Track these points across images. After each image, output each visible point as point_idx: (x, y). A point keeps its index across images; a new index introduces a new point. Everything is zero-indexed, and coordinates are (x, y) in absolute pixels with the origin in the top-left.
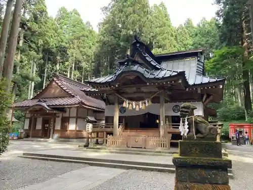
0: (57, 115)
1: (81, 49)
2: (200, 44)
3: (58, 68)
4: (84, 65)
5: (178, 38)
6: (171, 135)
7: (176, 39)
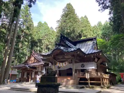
0: (33, 71)
1: (49, 40)
2: (105, 33)
3: (38, 49)
4: (50, 47)
5: (94, 31)
6: (79, 79)
7: (93, 32)
